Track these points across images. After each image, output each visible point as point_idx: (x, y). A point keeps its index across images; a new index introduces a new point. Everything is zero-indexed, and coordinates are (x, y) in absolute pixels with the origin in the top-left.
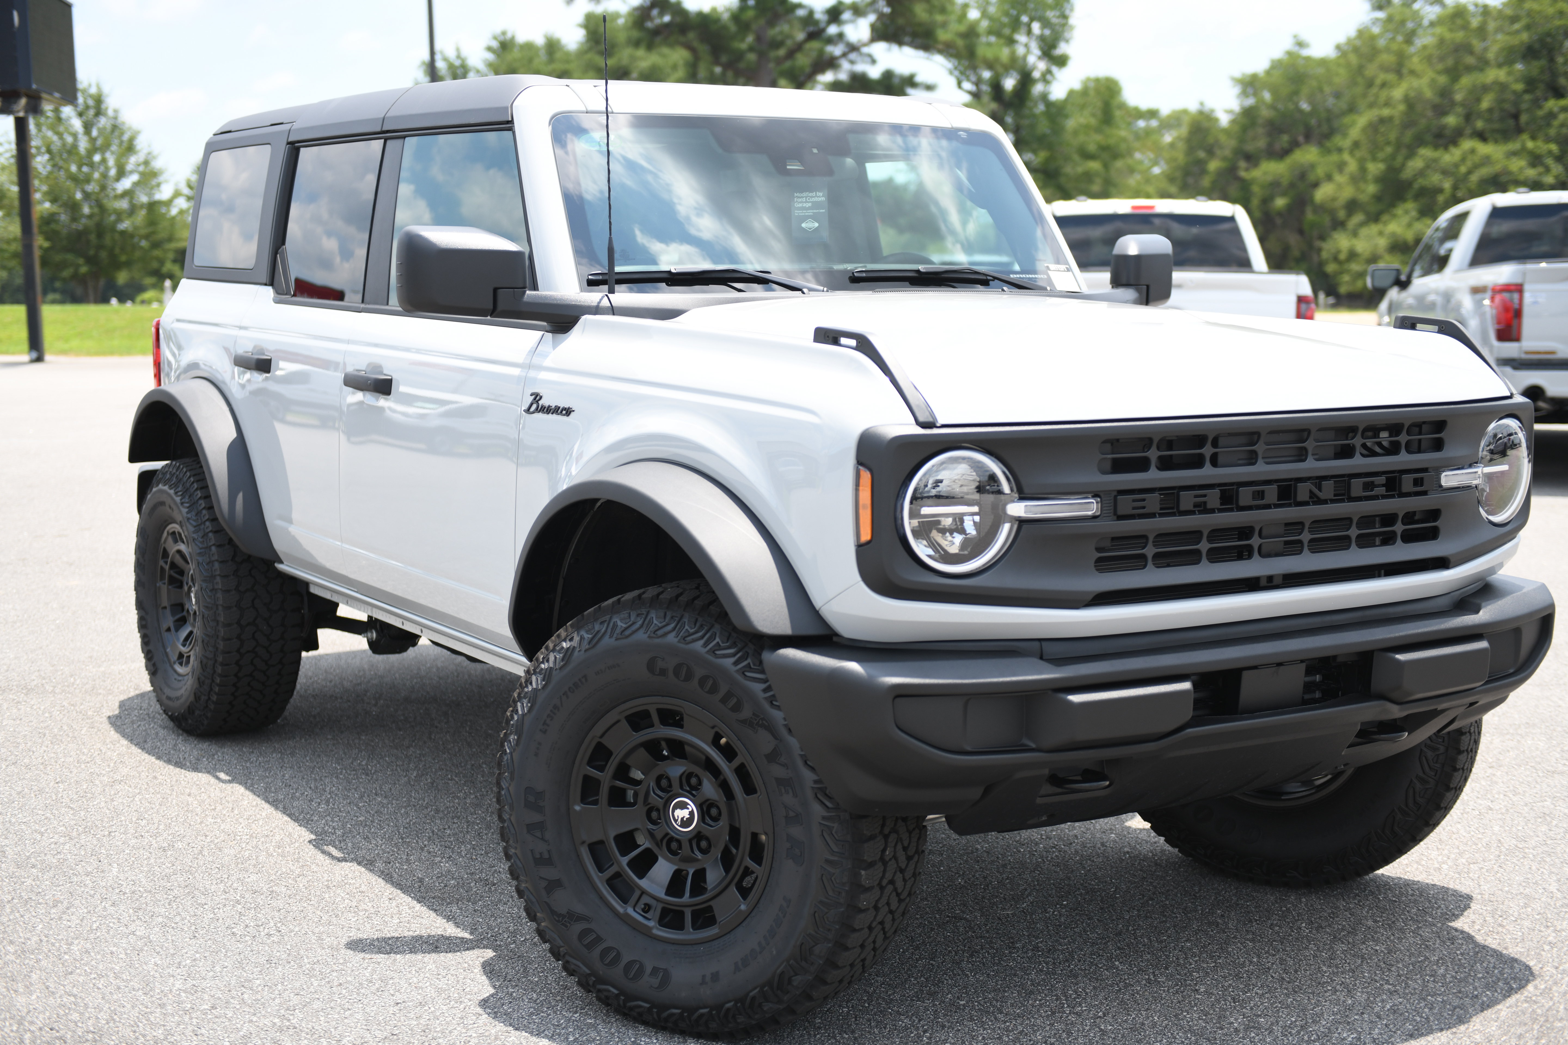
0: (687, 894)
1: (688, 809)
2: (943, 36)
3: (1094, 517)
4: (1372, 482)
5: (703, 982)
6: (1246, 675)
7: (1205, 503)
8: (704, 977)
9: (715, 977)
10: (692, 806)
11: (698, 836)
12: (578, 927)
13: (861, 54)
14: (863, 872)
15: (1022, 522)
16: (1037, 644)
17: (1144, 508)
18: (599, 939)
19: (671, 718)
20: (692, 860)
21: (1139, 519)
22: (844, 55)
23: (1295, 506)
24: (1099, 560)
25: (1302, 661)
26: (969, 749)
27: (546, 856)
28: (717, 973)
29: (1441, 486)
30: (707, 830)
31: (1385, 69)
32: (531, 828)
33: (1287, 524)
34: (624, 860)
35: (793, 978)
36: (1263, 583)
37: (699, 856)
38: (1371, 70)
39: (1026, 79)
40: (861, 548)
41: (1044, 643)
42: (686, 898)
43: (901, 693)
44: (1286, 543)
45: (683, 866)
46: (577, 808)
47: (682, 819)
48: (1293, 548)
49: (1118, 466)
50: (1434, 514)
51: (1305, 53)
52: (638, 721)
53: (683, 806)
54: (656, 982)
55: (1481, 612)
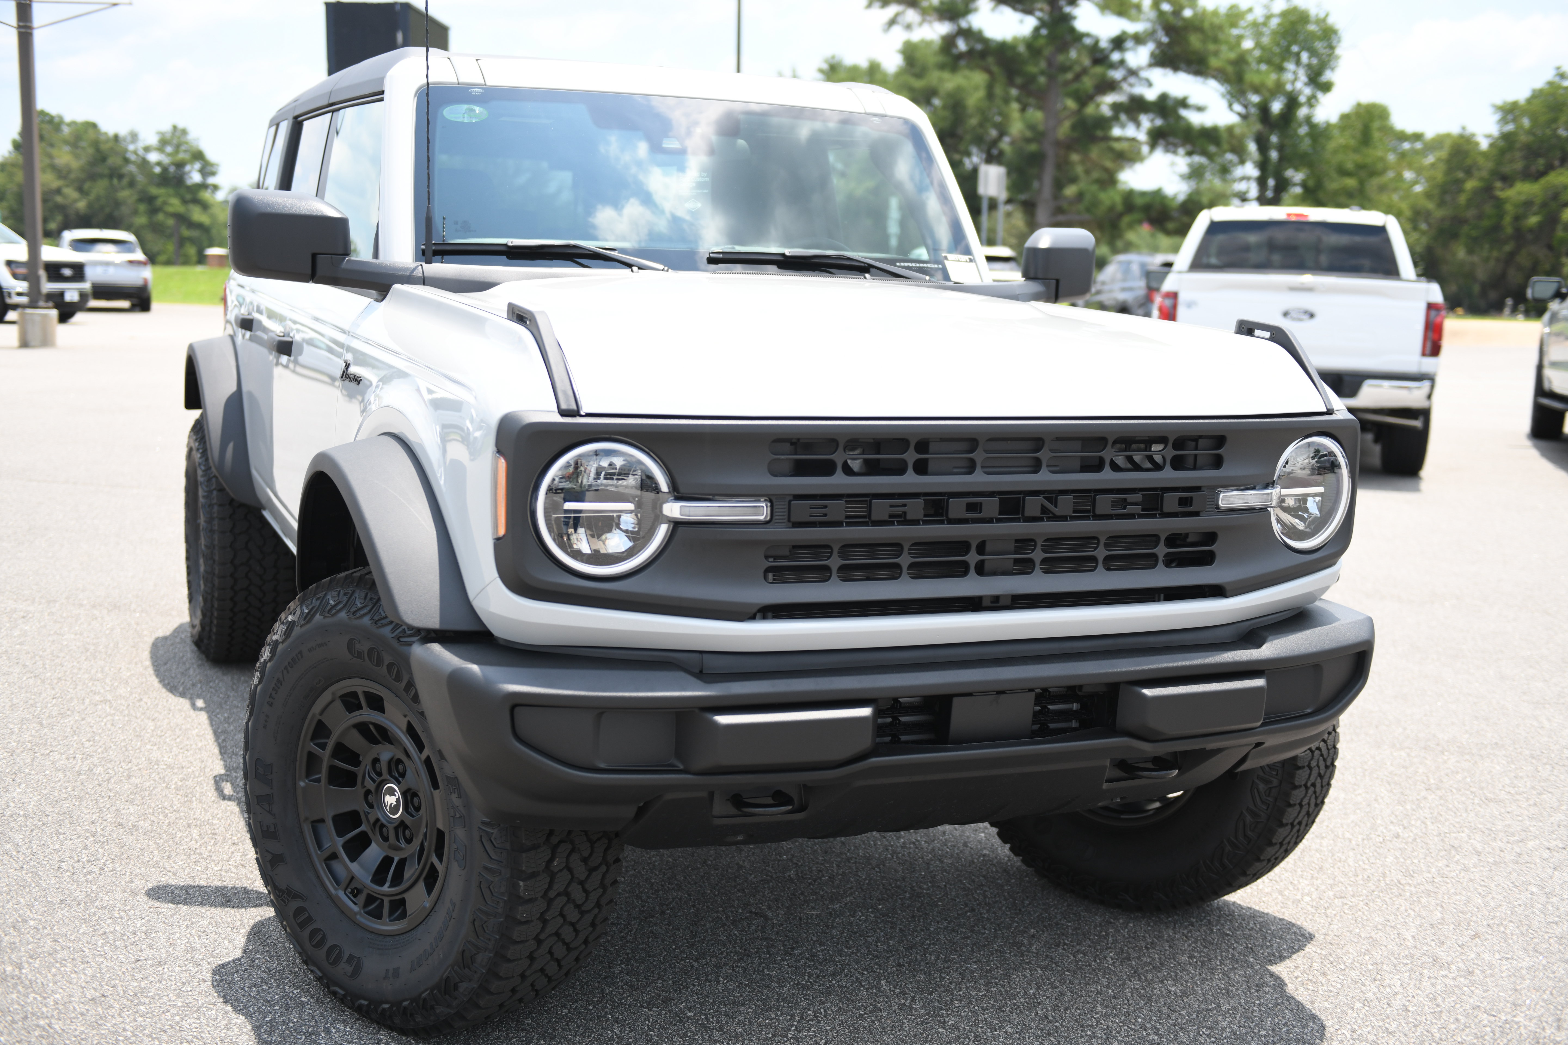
0: (387, 884)
1: (395, 796)
2: (1214, 62)
3: (766, 523)
4: (1125, 500)
5: (386, 977)
6: (956, 700)
7: (905, 513)
8: (387, 970)
9: (396, 972)
10: (398, 793)
11: (401, 825)
13: (1141, 79)
14: (521, 883)
15: (677, 525)
16: (698, 655)
17: (825, 515)
18: (309, 920)
19: (376, 703)
20: (398, 849)
21: (820, 527)
22: (1125, 79)
23: (1024, 521)
24: (768, 570)
25: (1031, 690)
26: (602, 766)
27: (272, 830)
28: (398, 968)
29: (1218, 507)
30: (408, 820)
33: (1017, 541)
34: (340, 841)
35: (459, 984)
36: (986, 603)
37: (403, 845)
39: (1292, 103)
40: (499, 542)
41: (705, 656)
42: (386, 888)
43: (518, 703)
44: (1016, 561)
45: (391, 853)
46: (302, 784)
47: (391, 805)
48: (1023, 567)
49: (801, 469)
50: (1210, 537)
52: (351, 702)
53: (392, 792)
54: (349, 969)
55: (1264, 647)
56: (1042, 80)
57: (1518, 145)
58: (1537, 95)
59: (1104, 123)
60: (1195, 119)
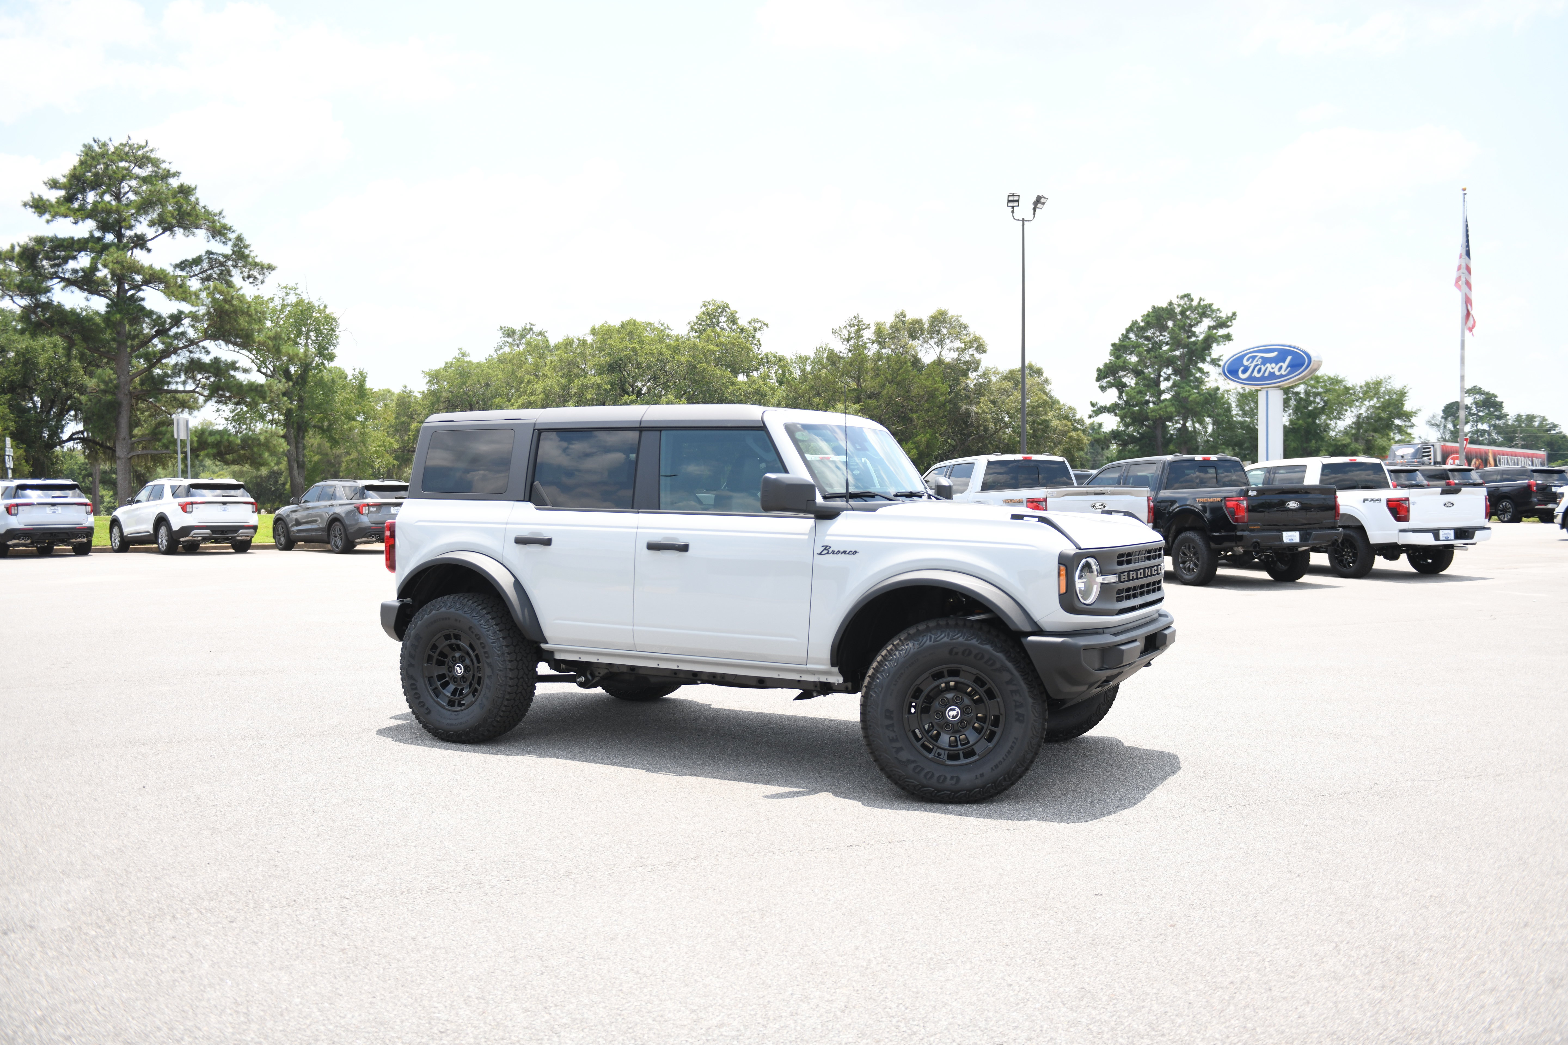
1: (956, 711)
2: (258, 337)
3: (1116, 582)
5: (977, 778)
9: (982, 775)
10: (957, 709)
11: (961, 721)
12: (912, 766)
13: (198, 347)
15: (1102, 584)
17: (1124, 579)
18: (923, 769)
20: (958, 732)
21: (1123, 583)
22: (185, 347)
24: (1117, 598)
27: (895, 738)
30: (965, 719)
31: (527, 372)
32: (888, 727)
34: (928, 735)
37: (961, 729)
38: (520, 373)
39: (306, 367)
40: (1061, 596)
41: (1107, 629)
42: (959, 747)
43: (1085, 648)
45: (953, 735)
46: (906, 716)
47: (953, 715)
51: (467, 359)
52: (937, 676)
53: (954, 710)
54: (953, 782)
56: (114, 345)
57: (442, 399)
58: (448, 366)
59: (163, 380)
60: (240, 376)
